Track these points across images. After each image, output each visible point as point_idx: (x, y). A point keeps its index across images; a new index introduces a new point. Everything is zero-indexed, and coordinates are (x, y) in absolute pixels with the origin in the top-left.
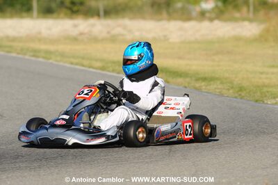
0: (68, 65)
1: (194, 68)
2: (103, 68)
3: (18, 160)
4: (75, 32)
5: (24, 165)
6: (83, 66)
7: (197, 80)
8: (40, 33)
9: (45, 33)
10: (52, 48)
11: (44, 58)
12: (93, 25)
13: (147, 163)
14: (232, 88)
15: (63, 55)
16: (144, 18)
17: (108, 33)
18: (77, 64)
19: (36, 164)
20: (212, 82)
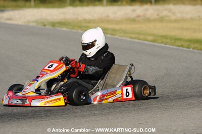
0: (129, 39)
2: (154, 41)
3: (93, 109)
4: (133, 15)
5: (97, 112)
8: (108, 16)
9: (112, 16)
10: (117, 27)
13: (187, 109)
15: (125, 32)
17: (158, 15)
18: (135, 38)
19: (106, 111)
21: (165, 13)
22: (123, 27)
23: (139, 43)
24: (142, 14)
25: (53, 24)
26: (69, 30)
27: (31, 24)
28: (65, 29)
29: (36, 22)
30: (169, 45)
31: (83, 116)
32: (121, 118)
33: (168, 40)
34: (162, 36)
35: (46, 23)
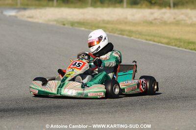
21: (182, 17)
22: (140, 28)
23: (153, 45)
24: (159, 17)
25: (73, 24)
26: (87, 30)
27: (51, 23)
28: (83, 29)
29: (56, 21)
30: (182, 48)
31: (91, 113)
32: (127, 116)
33: (182, 44)
34: (176, 39)
35: (65, 23)
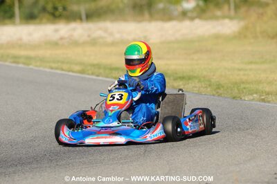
1: (173, 67)
6: (63, 70)
7: (175, 79)
11: (24, 63)
12: (74, 29)
14: (210, 85)
16: (125, 20)
20: (190, 81)
